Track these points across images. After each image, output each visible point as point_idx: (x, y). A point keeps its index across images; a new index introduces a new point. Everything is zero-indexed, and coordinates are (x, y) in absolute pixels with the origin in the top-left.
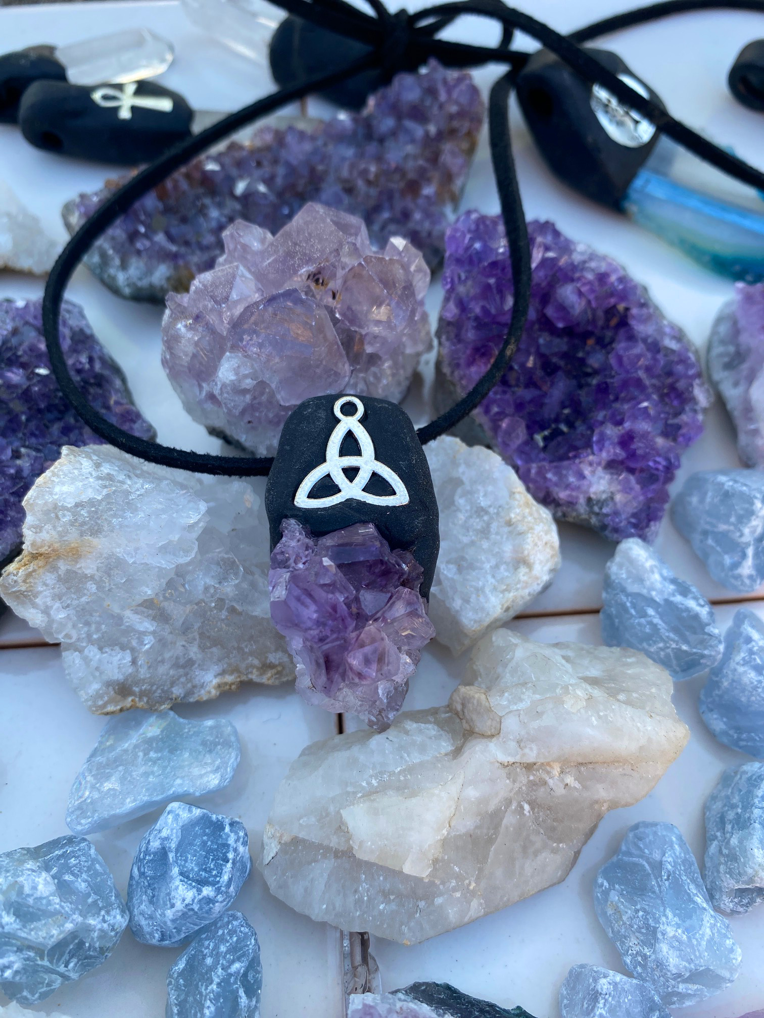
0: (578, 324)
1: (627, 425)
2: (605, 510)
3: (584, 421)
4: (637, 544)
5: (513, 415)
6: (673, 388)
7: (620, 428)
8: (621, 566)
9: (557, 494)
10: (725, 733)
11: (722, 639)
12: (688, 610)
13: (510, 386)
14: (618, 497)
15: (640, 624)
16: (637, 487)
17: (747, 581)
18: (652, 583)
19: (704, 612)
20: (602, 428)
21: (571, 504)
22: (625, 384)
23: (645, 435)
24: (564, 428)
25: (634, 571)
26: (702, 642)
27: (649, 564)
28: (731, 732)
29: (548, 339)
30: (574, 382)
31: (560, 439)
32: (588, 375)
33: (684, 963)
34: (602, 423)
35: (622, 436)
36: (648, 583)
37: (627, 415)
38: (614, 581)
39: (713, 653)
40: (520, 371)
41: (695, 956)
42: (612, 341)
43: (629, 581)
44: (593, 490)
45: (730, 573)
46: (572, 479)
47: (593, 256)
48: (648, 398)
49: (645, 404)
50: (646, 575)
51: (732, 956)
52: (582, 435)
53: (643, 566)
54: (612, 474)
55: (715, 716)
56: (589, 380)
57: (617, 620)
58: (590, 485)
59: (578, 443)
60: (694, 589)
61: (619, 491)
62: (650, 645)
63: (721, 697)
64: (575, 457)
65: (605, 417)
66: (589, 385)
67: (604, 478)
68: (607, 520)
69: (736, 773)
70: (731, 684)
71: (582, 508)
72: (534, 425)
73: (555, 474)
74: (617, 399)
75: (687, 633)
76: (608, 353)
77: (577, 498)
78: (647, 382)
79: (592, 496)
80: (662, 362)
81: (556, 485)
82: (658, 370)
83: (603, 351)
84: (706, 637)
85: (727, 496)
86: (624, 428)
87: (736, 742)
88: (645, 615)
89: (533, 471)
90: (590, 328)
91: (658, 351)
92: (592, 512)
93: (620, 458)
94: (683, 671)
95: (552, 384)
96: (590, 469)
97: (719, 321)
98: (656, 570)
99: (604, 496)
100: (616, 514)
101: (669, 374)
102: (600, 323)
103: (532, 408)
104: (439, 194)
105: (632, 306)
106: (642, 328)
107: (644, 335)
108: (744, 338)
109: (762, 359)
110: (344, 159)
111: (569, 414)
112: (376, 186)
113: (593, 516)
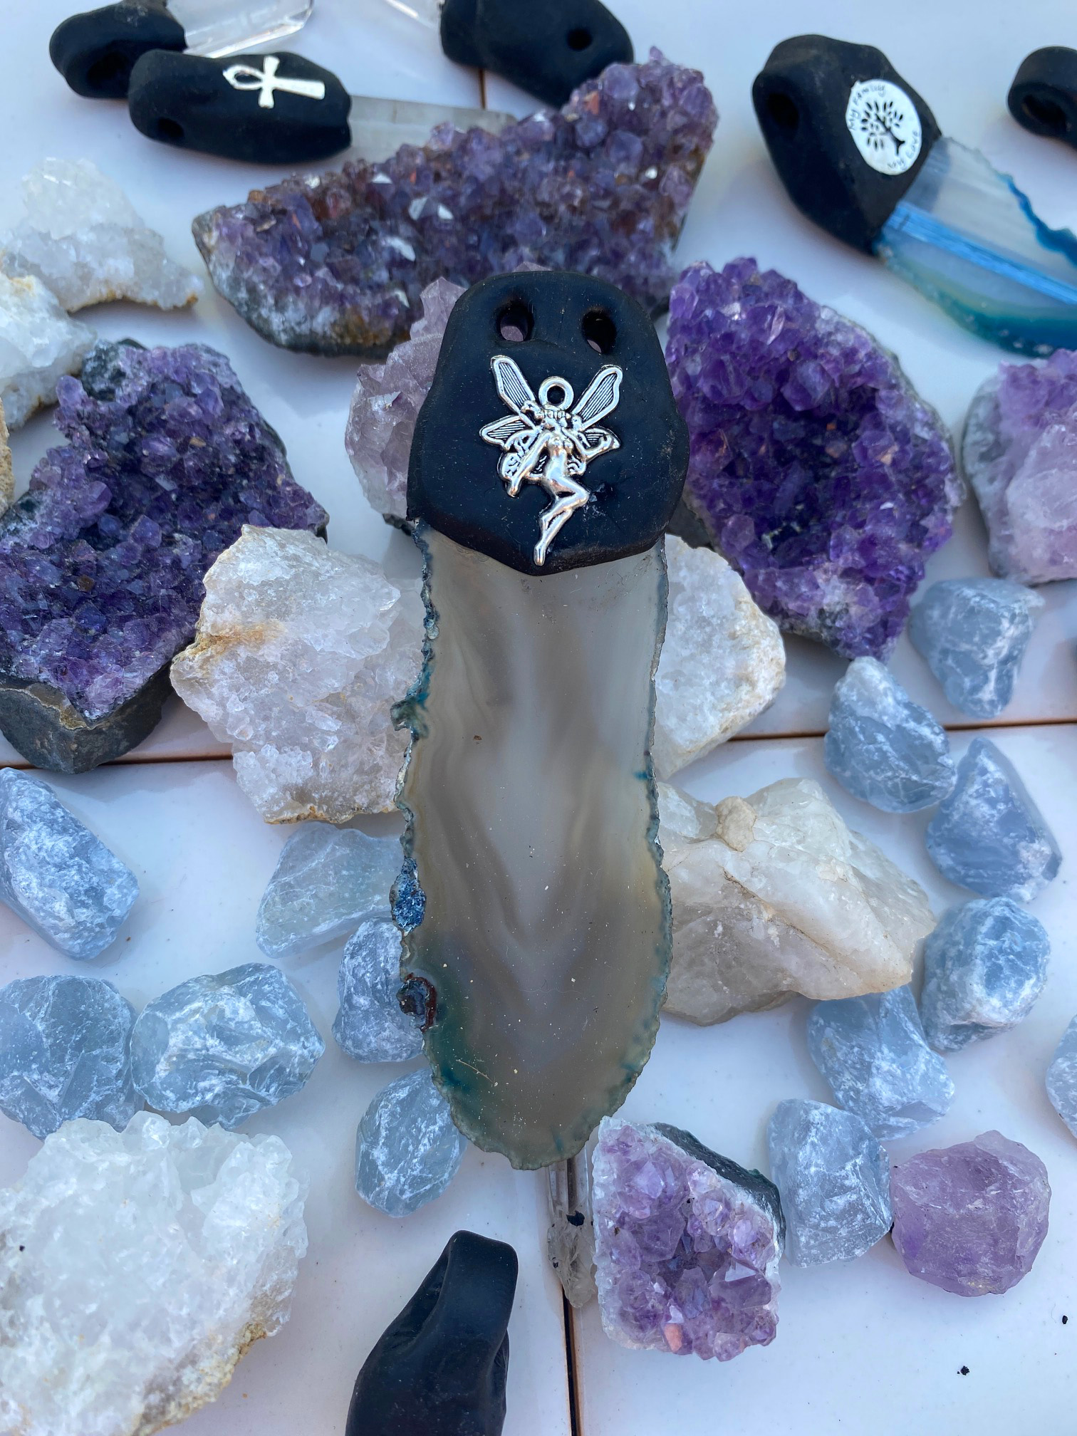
0: (819, 407)
1: (868, 528)
2: (838, 624)
3: (820, 521)
4: (872, 664)
5: (741, 512)
6: (920, 482)
7: (861, 531)
8: (851, 687)
9: (786, 604)
10: (952, 869)
11: (956, 770)
12: (921, 737)
13: (738, 477)
14: (854, 610)
15: (867, 751)
16: (876, 599)
17: (987, 707)
18: (885, 707)
19: (938, 741)
20: (841, 531)
21: (801, 616)
22: (869, 480)
23: (888, 541)
24: (796, 527)
25: (866, 694)
26: (933, 772)
27: (883, 686)
28: (959, 868)
29: (783, 423)
30: (810, 474)
31: (791, 540)
32: (827, 465)
33: (897, 1097)
34: (841, 525)
35: (863, 541)
36: (880, 707)
37: (869, 516)
38: (843, 703)
39: (945, 785)
40: (750, 460)
42: (856, 426)
43: (860, 703)
44: (826, 601)
45: (970, 698)
46: (804, 589)
47: (839, 327)
48: (893, 499)
49: (889, 505)
50: (878, 699)
51: (945, 1090)
52: (818, 537)
53: (876, 688)
54: (848, 583)
55: (942, 851)
56: (827, 470)
57: (843, 746)
58: (823, 596)
59: (812, 547)
60: (929, 716)
61: (855, 603)
62: (877, 774)
63: (950, 830)
64: (809, 563)
65: (844, 517)
66: (827, 477)
67: (839, 588)
68: (840, 635)
69: (960, 910)
70: (962, 818)
71: (813, 620)
72: (764, 524)
73: (784, 582)
74: (858, 497)
75: (919, 763)
76: (851, 441)
77: (809, 609)
78: (893, 479)
79: (825, 608)
80: (912, 454)
81: (786, 594)
82: (905, 464)
83: (846, 439)
84: (938, 767)
85: (972, 612)
86: (864, 532)
87: (962, 880)
88: (874, 741)
89: (761, 578)
90: (833, 411)
91: (908, 441)
92: (824, 625)
93: (859, 567)
94: (911, 802)
95: (786, 475)
96: (824, 577)
97: (977, 401)
98: (889, 693)
99: (838, 609)
100: (850, 627)
101: (918, 467)
102: (844, 406)
103: (759, 504)
104: (658, 228)
105: (880, 387)
106: (890, 413)
107: (892, 421)
108: (1005, 426)
109: (1025, 454)
110: (542, 175)
111: (802, 510)
112: (581, 213)
113: (824, 630)
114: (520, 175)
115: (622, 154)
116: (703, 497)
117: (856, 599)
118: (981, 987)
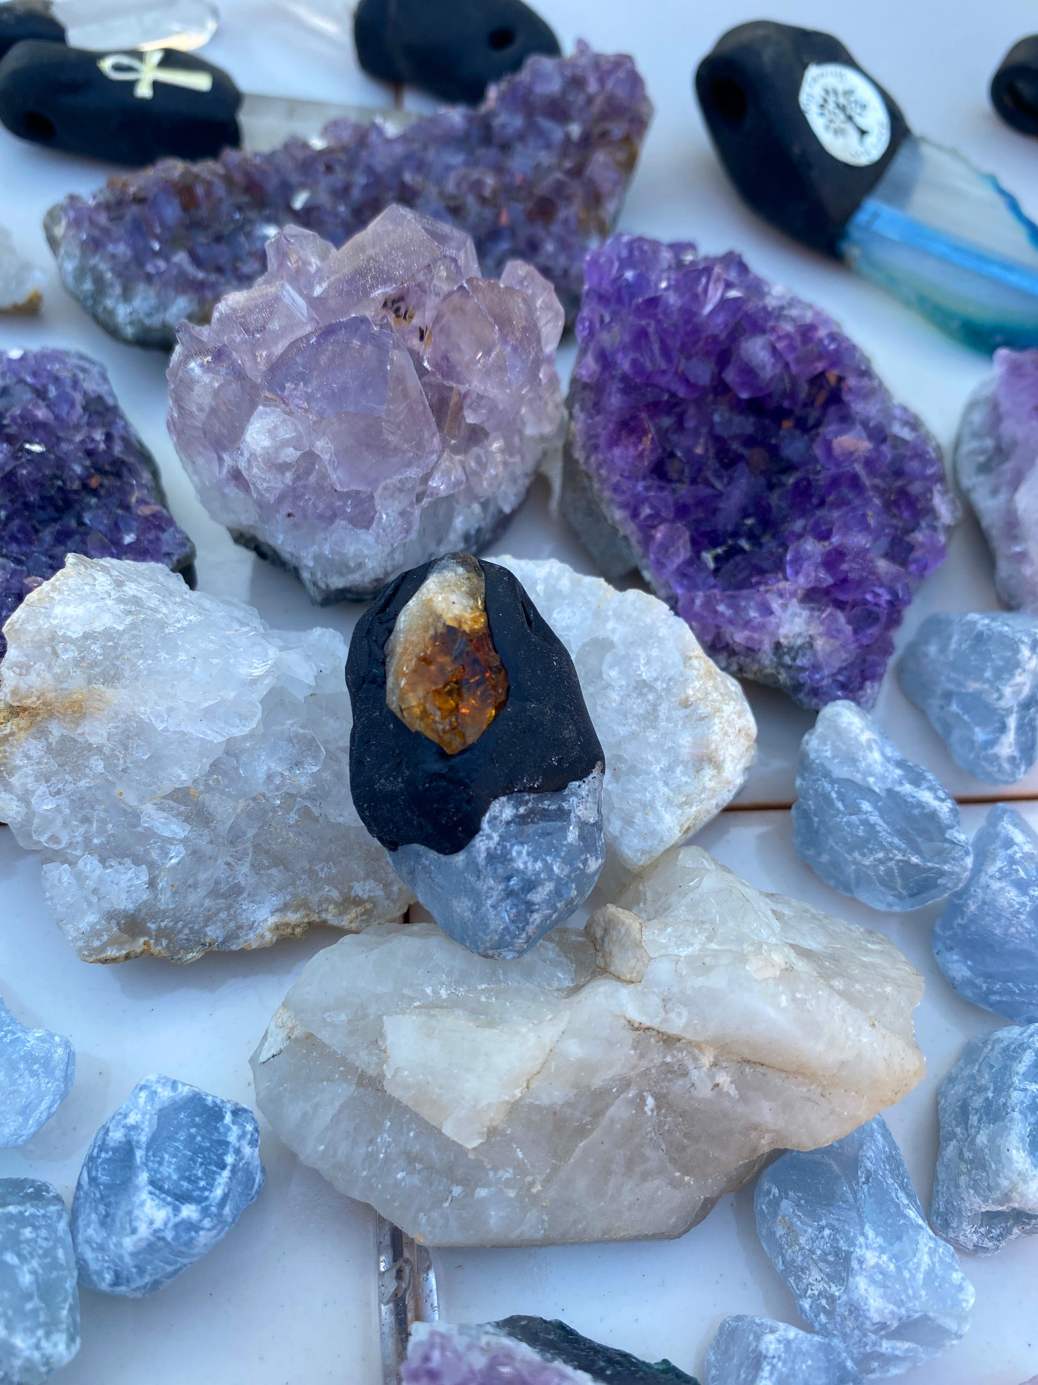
0: (770, 395)
1: (835, 539)
2: (800, 662)
3: (774, 536)
4: (849, 709)
5: (673, 521)
6: (903, 492)
7: (826, 544)
8: (824, 739)
9: (731, 635)
10: (969, 983)
11: (970, 848)
12: (920, 805)
13: (670, 481)
14: (820, 644)
15: (849, 824)
16: (848, 629)
17: (1007, 766)
18: (869, 765)
19: (944, 808)
20: (800, 543)
21: (751, 651)
22: (835, 482)
23: (861, 553)
24: (745, 544)
25: (844, 748)
26: (940, 852)
27: (866, 736)
28: (978, 981)
29: (727, 415)
31: (738, 558)
32: (782, 470)
33: (891, 1307)
34: (800, 536)
35: (829, 553)
36: (863, 765)
37: (837, 525)
38: (813, 761)
39: (957, 869)
40: (684, 460)
41: (908, 1296)
42: (818, 424)
43: (836, 761)
44: (783, 631)
45: (983, 754)
46: (753, 614)
47: (793, 302)
50: (860, 754)
51: (961, 1297)
52: (771, 553)
53: (856, 739)
54: (812, 609)
55: (955, 957)
56: (784, 478)
57: (816, 819)
58: (779, 624)
59: (765, 566)
60: (930, 776)
61: (821, 635)
62: (864, 855)
63: (964, 927)
64: (760, 583)
65: (804, 528)
66: (782, 485)
67: (799, 615)
68: (804, 677)
69: (985, 1043)
70: (980, 908)
71: (767, 658)
72: (703, 538)
73: (729, 606)
74: (822, 503)
75: (919, 839)
76: (812, 439)
77: (761, 642)
78: (867, 481)
79: (782, 640)
80: (889, 456)
81: (731, 622)
82: (883, 467)
83: (806, 437)
84: (946, 845)
85: (980, 639)
86: (831, 543)
87: (984, 998)
88: (858, 811)
89: (698, 602)
90: (786, 404)
91: (885, 440)
92: (781, 664)
93: (824, 585)
94: (912, 896)
95: (731, 480)
96: (780, 601)
97: (972, 406)
98: (874, 746)
99: (799, 642)
100: (816, 667)
101: (898, 473)
102: (803, 397)
103: (700, 514)
104: (582, 219)
105: (847, 375)
106: (861, 406)
107: (864, 415)
108: (1007, 427)
109: (1034, 454)
110: (449, 167)
111: (753, 525)
113: (782, 671)
114: (426, 168)
116: (624, 506)
117: (821, 629)
118: (1023, 1154)
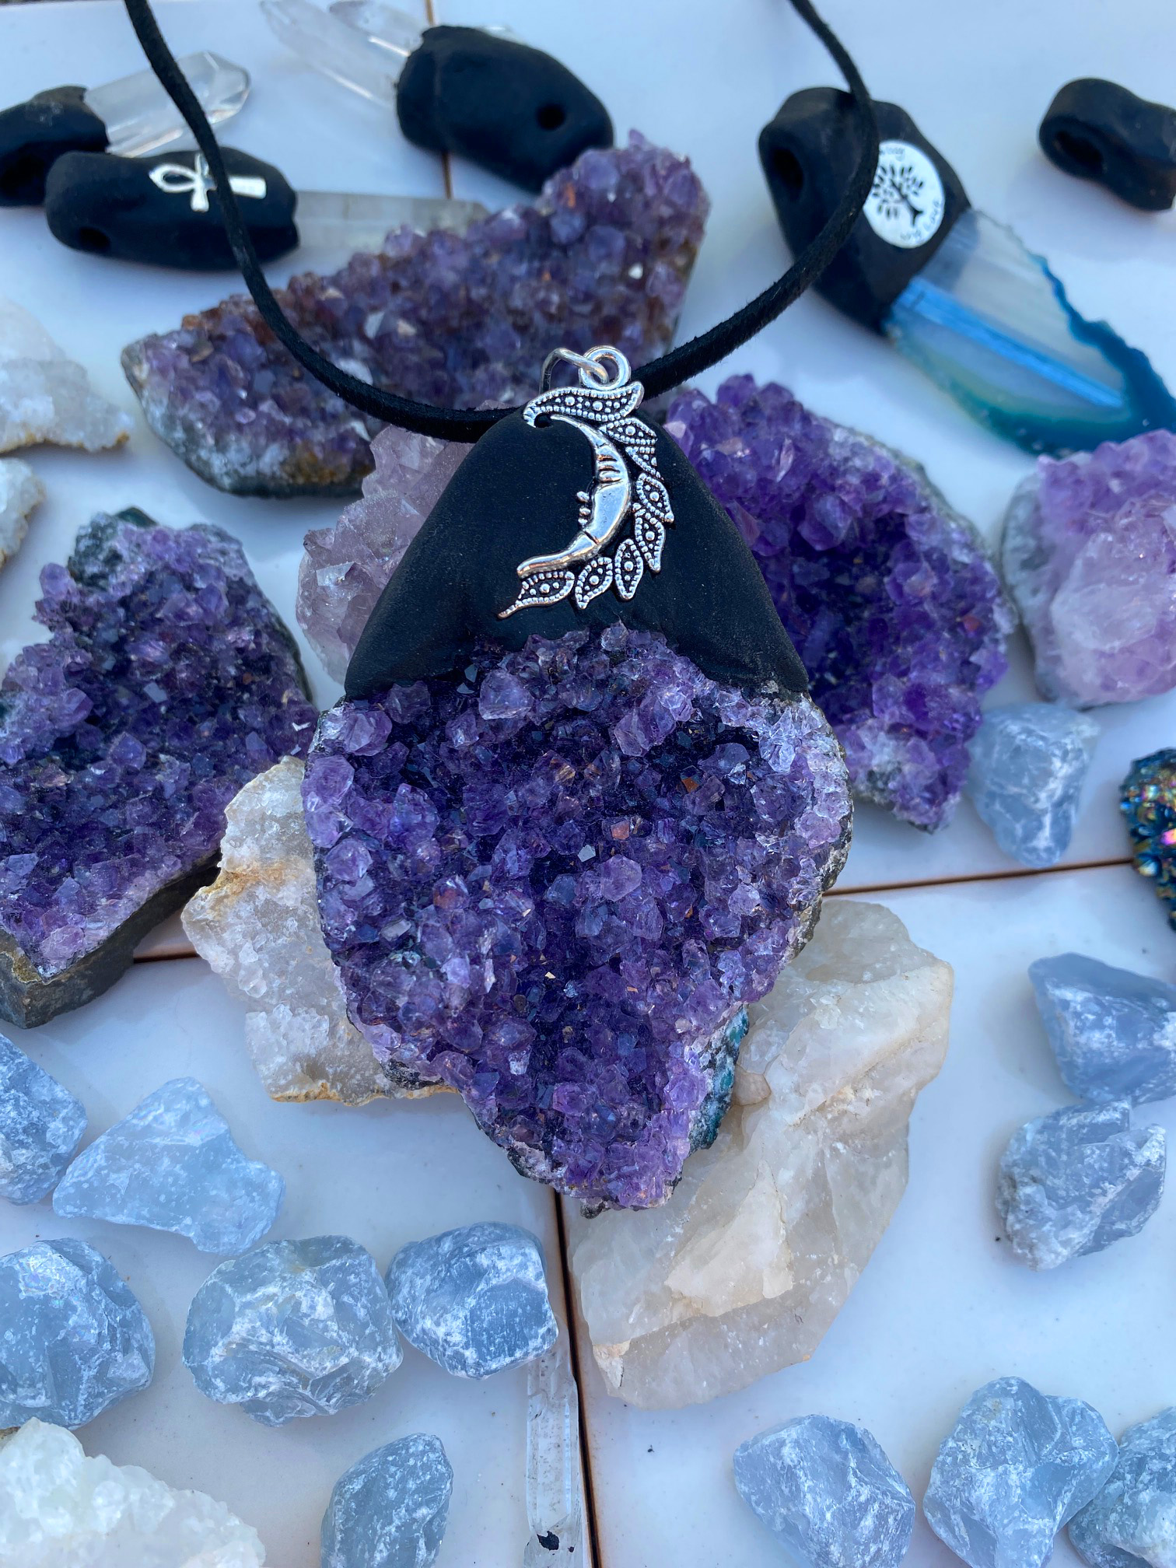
0: (843, 543)
1: (914, 675)
2: (891, 785)
3: (858, 670)
6: (965, 614)
7: (905, 679)
14: (907, 768)
16: (931, 754)
20: (882, 682)
22: (906, 622)
23: (938, 690)
24: (831, 679)
29: (804, 566)
30: (840, 617)
32: (859, 605)
34: (882, 674)
35: (909, 691)
37: (913, 662)
42: (887, 557)
44: (875, 762)
45: (1022, 846)
46: (849, 752)
47: (856, 448)
48: (937, 637)
52: (858, 690)
54: (897, 739)
56: (859, 612)
58: (871, 758)
59: (853, 703)
61: (907, 761)
64: (851, 721)
65: (884, 665)
66: (859, 619)
67: (887, 745)
68: (895, 797)
71: (862, 783)
74: (898, 639)
76: (882, 575)
77: (856, 773)
78: (935, 615)
79: (875, 769)
80: (952, 584)
82: (946, 596)
83: (876, 573)
85: (1018, 752)
86: (909, 680)
90: (858, 545)
91: (948, 570)
92: (875, 788)
93: (908, 722)
95: (813, 623)
96: (869, 735)
97: (1016, 500)
99: (889, 768)
100: (904, 787)
101: (961, 597)
102: (871, 537)
104: (646, 333)
105: (909, 512)
106: (924, 539)
107: (926, 547)
108: (1048, 531)
109: (1070, 563)
110: (513, 279)
111: (835, 659)
112: (560, 320)
113: (877, 793)
114: (489, 281)
115: (602, 251)
117: (908, 756)
